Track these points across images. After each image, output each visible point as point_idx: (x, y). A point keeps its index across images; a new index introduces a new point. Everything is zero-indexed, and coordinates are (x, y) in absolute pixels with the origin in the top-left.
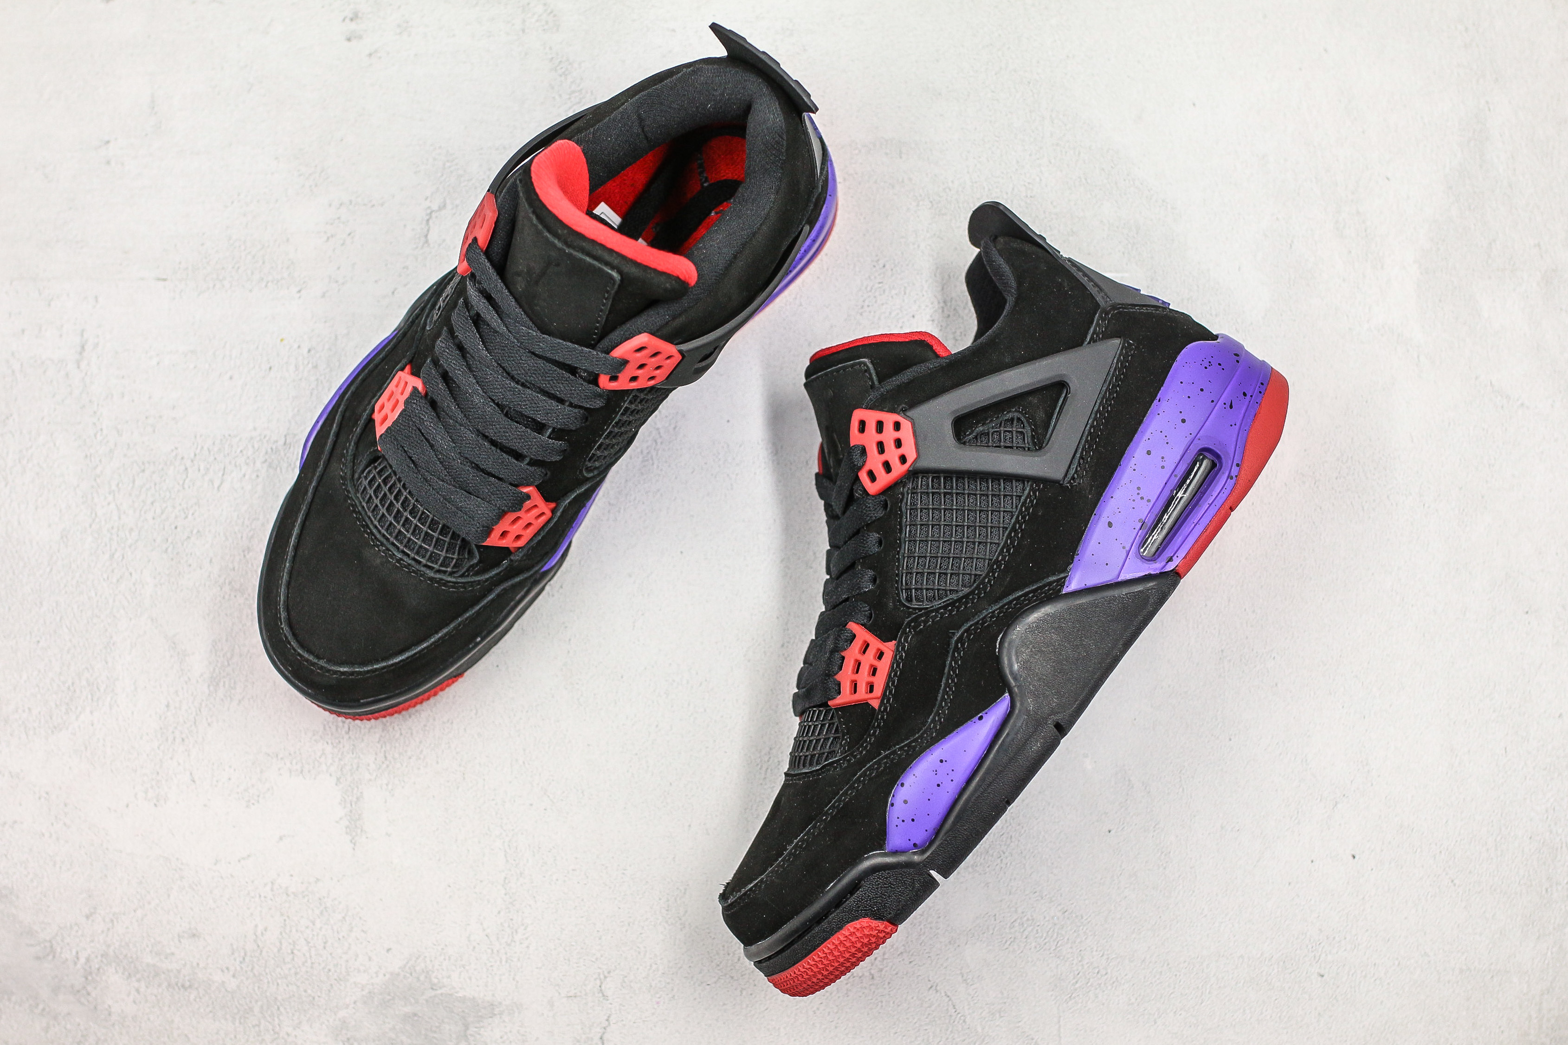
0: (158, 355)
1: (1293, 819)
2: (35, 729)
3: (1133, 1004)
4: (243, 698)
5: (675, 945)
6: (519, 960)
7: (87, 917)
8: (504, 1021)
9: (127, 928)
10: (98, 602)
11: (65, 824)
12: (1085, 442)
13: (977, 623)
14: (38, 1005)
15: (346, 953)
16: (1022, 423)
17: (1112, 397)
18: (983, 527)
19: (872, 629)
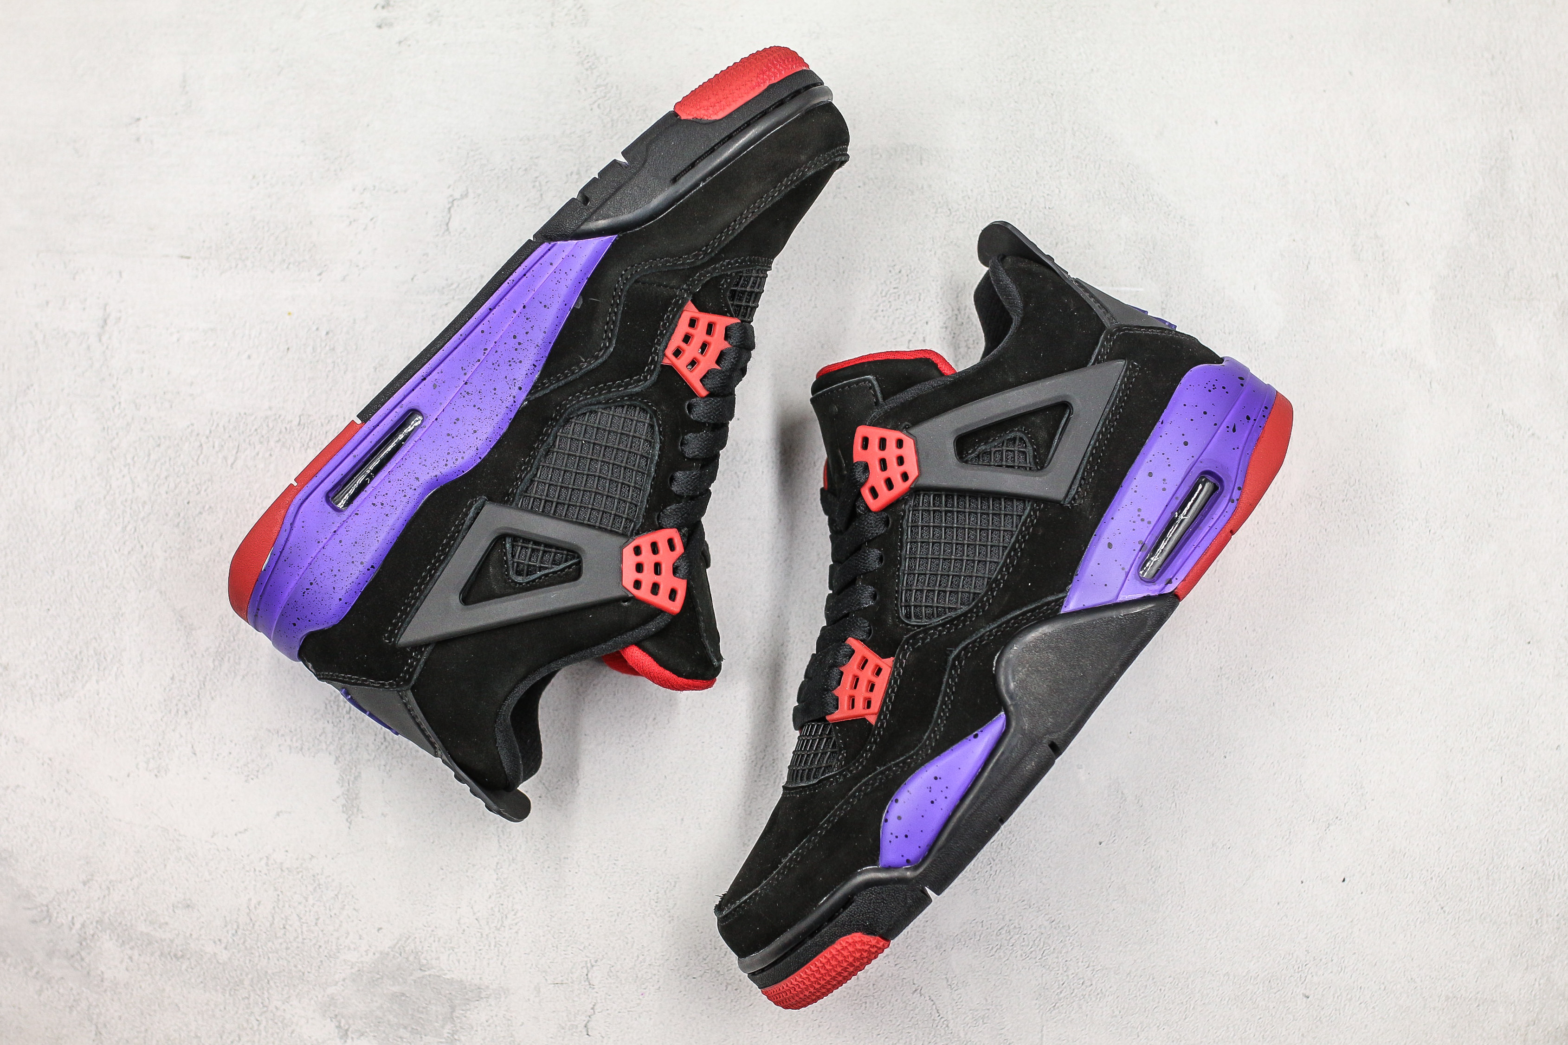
0: (178, 332)
1: (1285, 839)
2: (41, 695)
3: (1116, 1016)
4: (247, 674)
5: (662, 937)
6: (507, 944)
7: (85, 884)
8: (490, 1005)
9: (123, 895)
10: (108, 573)
11: (66, 791)
12: (1087, 463)
13: (975, 641)
14: (32, 968)
15: (337, 931)
16: (1025, 443)
17: (1115, 418)
18: (984, 546)
19: (870, 644)
